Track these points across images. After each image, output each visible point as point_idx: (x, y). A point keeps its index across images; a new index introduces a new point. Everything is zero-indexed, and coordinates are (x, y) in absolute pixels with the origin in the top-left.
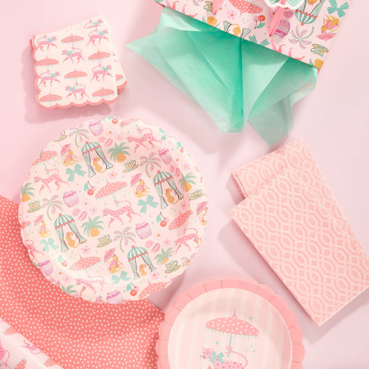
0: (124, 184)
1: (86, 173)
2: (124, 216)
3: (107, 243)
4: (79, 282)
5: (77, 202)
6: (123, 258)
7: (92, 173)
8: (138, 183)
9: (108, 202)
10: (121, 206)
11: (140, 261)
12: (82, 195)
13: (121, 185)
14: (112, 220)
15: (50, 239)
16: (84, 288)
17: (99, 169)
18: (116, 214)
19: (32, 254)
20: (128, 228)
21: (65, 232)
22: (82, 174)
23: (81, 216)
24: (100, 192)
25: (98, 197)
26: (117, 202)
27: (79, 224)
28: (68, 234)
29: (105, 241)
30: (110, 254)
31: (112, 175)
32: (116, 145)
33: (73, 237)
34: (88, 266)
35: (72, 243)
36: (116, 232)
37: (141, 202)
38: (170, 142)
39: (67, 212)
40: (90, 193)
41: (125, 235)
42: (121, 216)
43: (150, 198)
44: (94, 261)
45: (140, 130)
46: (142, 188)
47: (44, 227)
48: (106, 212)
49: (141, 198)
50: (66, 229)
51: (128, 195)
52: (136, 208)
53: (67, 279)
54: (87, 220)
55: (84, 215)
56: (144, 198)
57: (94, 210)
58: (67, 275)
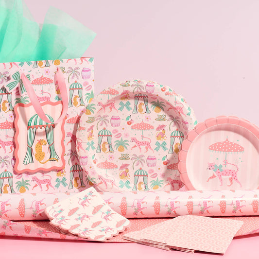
0: (152, 128)
1: (131, 109)
2: (143, 147)
3: (126, 159)
4: (100, 178)
5: (118, 125)
6: (131, 172)
7: (135, 112)
8: (161, 131)
9: (138, 134)
10: (145, 140)
11: (141, 179)
12: (123, 123)
13: (150, 127)
14: (135, 146)
15: (92, 142)
16: (101, 183)
17: (141, 111)
18: (139, 144)
19: (79, 149)
20: (143, 156)
21: (103, 141)
22: (129, 109)
23: (117, 135)
24: (135, 125)
25: (132, 128)
26: (143, 137)
27: (114, 139)
28: (104, 143)
29: (125, 157)
30: (125, 166)
31: (147, 118)
32: (158, 101)
33: (107, 146)
34: (108, 168)
35: (104, 150)
36: (134, 155)
37: (157, 143)
38: (191, 119)
39: (110, 129)
40: (129, 123)
41: (139, 159)
42: (141, 146)
43: (164, 143)
44: (113, 166)
45: (176, 103)
46: (162, 135)
47: (91, 133)
48: (133, 140)
49: (159, 141)
50: (105, 139)
51: (151, 135)
52: (153, 146)
53: (93, 173)
54: (119, 139)
55: (119, 135)
56: (161, 142)
57: (126, 135)
58: (94, 171)
